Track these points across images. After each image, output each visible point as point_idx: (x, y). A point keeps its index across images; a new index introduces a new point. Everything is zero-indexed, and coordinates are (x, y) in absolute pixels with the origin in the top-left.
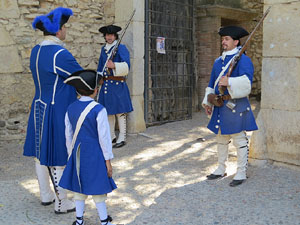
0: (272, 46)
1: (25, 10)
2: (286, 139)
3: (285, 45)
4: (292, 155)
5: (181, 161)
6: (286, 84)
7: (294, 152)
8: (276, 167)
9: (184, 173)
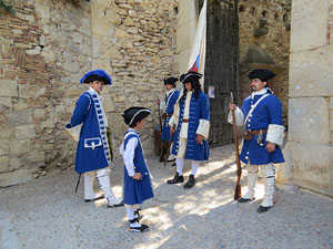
0: (298, 88)
1: (116, 70)
2: (312, 169)
3: (311, 86)
4: (318, 185)
5: (219, 180)
6: (311, 120)
7: (320, 182)
8: (302, 193)
9: (220, 193)
